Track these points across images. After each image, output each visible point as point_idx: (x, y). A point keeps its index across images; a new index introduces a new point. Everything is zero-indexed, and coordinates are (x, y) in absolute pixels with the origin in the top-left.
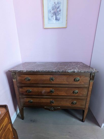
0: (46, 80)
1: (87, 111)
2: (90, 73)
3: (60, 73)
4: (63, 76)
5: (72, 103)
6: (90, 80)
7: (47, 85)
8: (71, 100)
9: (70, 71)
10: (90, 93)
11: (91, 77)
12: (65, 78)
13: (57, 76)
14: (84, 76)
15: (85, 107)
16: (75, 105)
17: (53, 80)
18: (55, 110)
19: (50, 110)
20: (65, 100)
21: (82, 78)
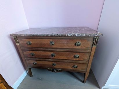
0: (46, 44)
1: (88, 74)
2: (93, 37)
3: (59, 36)
4: (63, 40)
5: (73, 67)
6: (93, 44)
7: (48, 49)
8: (72, 64)
9: (69, 35)
10: (91, 58)
11: (94, 42)
12: (65, 42)
13: (57, 40)
14: (87, 40)
15: (86, 71)
16: (76, 69)
17: (53, 44)
18: (57, 71)
19: (53, 71)
20: (66, 63)
21: (83, 42)
